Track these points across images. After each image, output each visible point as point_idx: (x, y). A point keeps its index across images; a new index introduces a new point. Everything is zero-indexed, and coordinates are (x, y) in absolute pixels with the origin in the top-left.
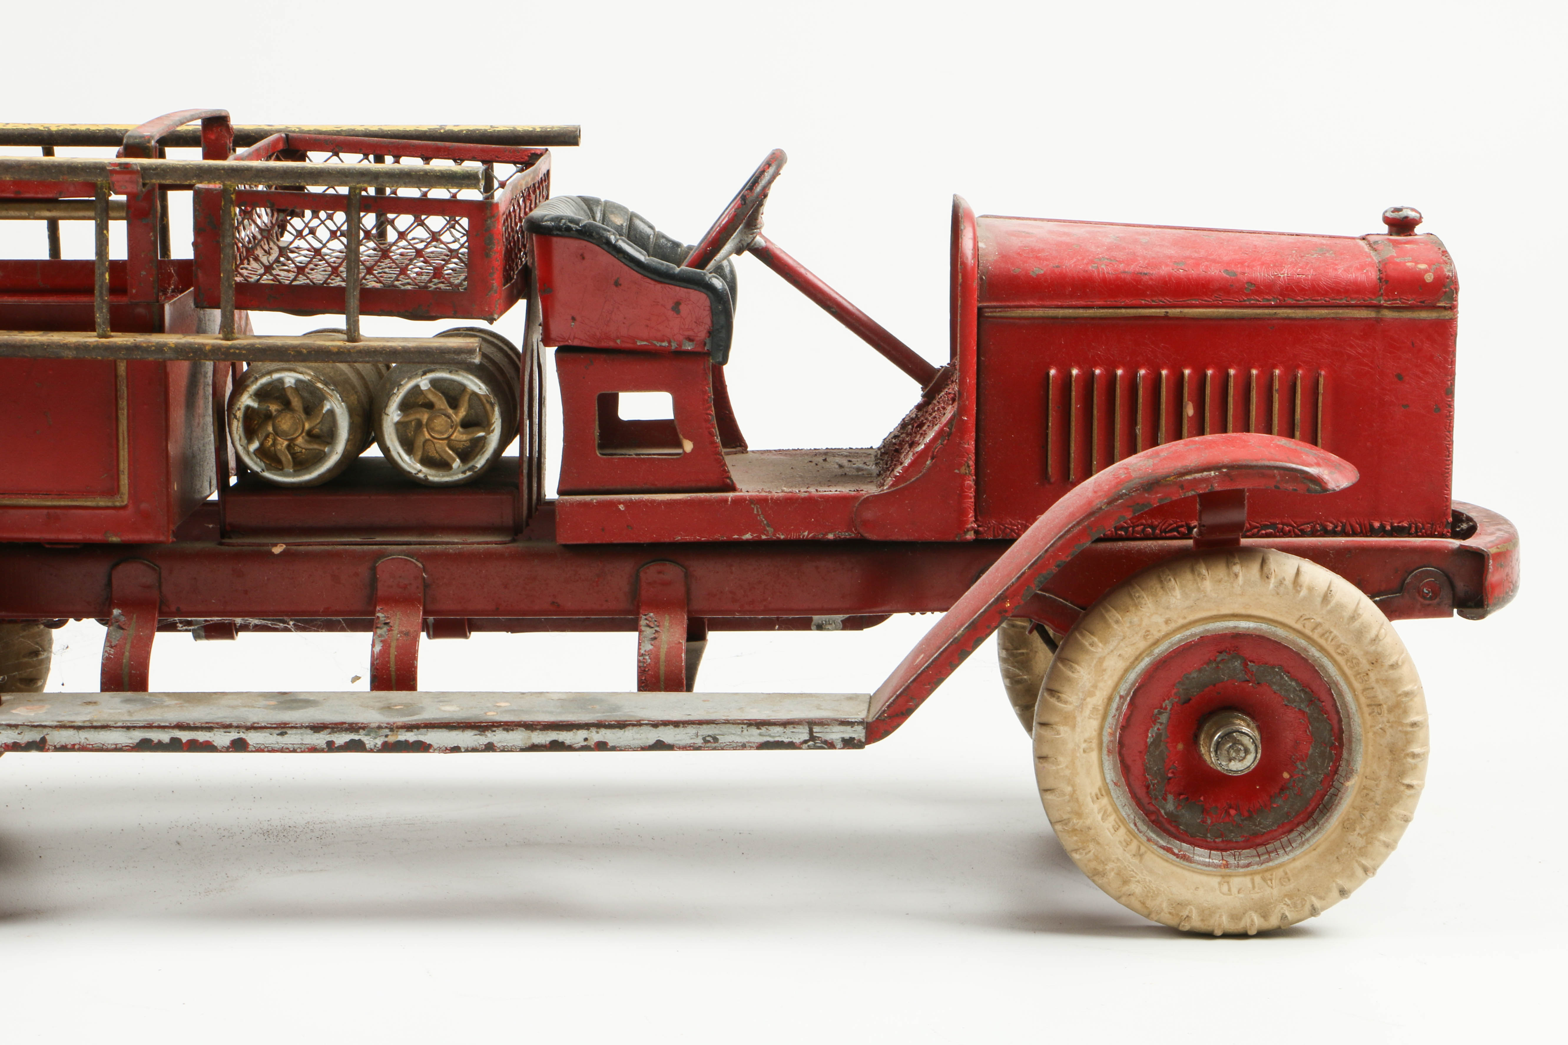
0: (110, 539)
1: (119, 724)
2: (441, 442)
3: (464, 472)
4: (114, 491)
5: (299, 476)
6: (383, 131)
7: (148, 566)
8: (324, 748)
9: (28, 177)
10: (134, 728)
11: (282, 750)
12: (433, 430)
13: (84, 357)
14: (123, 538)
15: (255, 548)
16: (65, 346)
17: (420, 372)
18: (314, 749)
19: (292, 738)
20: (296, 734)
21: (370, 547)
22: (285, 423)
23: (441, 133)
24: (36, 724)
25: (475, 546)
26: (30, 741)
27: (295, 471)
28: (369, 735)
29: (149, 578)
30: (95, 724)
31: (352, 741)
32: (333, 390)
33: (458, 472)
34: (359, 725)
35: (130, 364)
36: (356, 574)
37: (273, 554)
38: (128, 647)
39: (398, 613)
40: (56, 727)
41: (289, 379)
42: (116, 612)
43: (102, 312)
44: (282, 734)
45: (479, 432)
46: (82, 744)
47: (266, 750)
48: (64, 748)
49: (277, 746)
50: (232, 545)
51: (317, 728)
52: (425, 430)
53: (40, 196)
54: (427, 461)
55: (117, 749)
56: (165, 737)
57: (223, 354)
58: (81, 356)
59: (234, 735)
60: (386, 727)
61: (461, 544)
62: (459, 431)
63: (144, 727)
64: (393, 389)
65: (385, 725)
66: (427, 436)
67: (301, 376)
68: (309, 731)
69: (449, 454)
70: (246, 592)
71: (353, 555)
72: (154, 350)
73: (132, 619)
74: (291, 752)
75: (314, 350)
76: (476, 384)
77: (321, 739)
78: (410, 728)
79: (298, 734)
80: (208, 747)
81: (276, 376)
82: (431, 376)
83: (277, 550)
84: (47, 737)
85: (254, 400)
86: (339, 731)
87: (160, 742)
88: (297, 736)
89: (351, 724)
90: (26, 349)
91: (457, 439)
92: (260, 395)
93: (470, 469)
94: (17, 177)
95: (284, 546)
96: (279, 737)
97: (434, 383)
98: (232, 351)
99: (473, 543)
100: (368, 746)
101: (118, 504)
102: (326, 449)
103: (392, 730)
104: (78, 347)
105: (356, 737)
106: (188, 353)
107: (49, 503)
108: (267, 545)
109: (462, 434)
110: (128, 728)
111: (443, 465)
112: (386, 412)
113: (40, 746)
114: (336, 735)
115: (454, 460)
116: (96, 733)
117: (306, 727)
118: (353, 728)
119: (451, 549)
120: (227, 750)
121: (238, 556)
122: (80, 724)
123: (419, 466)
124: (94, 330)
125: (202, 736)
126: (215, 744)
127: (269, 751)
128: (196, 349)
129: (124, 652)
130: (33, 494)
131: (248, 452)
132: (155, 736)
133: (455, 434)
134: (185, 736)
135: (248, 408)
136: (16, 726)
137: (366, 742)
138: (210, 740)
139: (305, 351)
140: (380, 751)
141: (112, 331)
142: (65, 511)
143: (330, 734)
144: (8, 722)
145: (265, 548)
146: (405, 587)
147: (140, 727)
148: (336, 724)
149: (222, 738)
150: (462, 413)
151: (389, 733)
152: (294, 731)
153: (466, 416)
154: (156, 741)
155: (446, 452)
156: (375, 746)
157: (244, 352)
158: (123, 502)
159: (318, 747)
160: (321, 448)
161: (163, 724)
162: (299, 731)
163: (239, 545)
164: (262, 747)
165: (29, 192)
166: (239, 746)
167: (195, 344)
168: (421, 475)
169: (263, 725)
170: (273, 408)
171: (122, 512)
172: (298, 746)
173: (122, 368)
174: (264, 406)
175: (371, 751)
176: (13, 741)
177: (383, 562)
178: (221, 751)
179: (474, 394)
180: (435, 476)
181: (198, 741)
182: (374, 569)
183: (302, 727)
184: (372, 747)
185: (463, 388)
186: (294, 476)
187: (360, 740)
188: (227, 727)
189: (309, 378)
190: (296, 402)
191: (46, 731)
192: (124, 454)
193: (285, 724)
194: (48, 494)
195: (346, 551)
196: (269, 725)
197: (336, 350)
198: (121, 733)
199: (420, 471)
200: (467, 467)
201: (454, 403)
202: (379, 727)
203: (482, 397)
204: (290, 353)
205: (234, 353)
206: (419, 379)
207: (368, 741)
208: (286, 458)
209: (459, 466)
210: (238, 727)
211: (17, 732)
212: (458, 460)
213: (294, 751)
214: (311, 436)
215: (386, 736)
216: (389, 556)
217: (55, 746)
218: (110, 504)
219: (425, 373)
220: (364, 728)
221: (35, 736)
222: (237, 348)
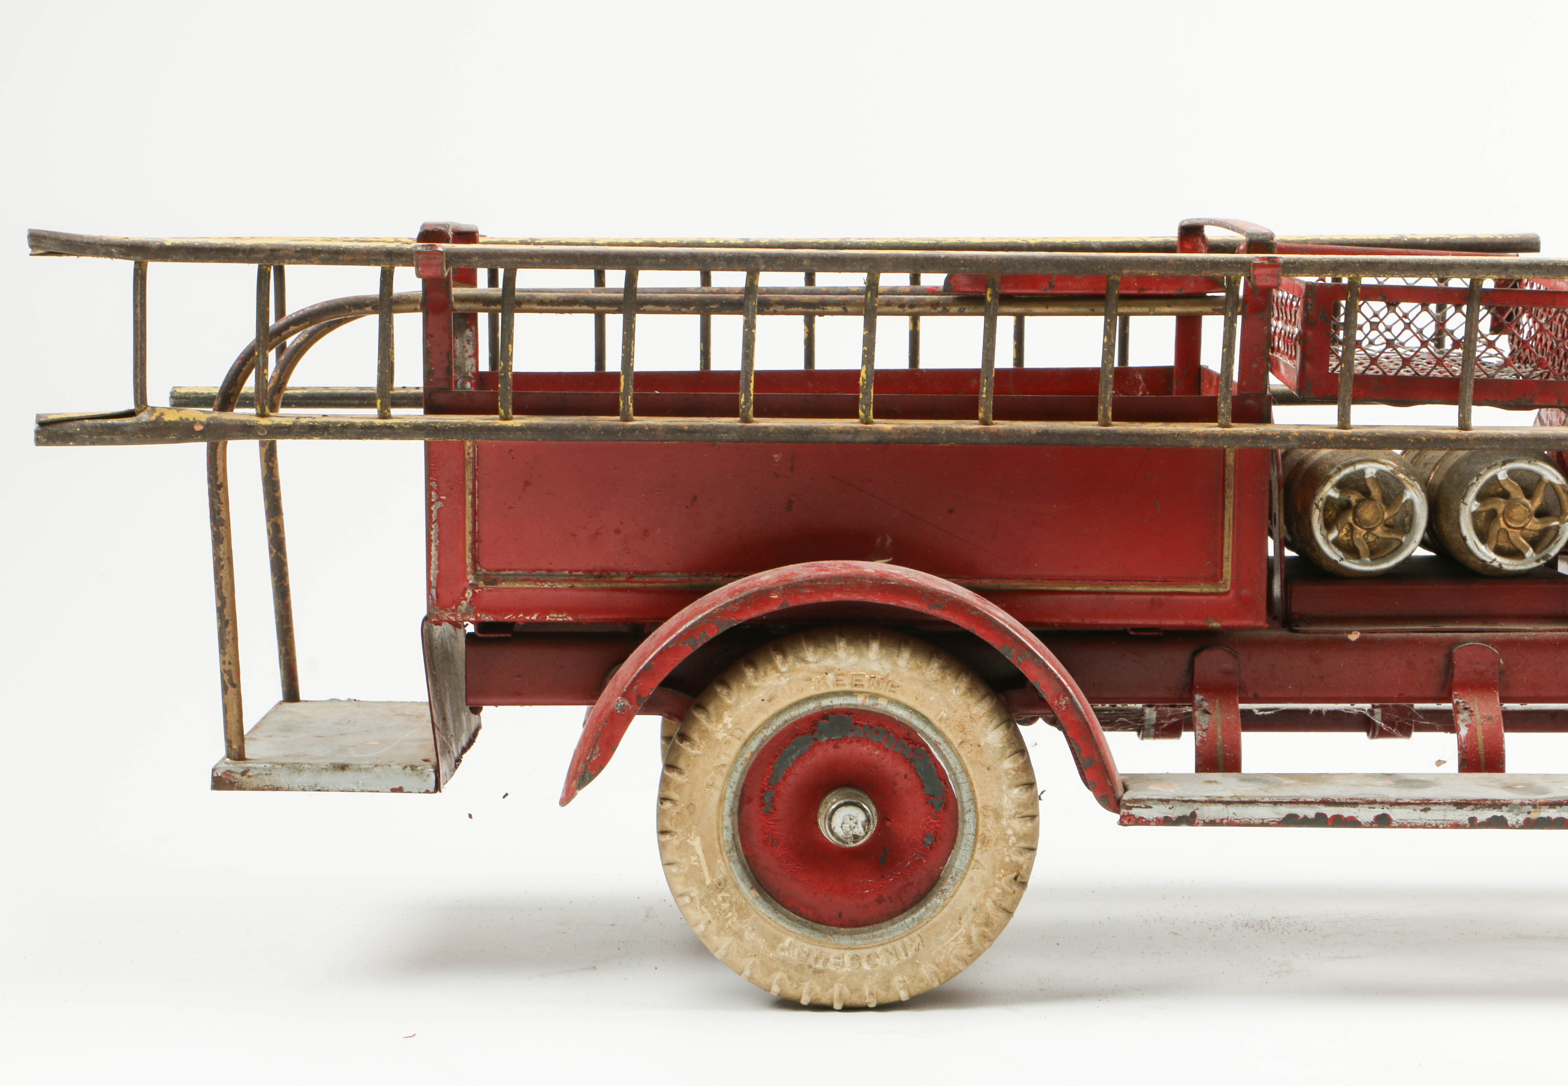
0: (1211, 625)
1: (1266, 800)
2: (1515, 531)
3: (1538, 561)
4: (1215, 577)
5: (1376, 564)
6: (1348, 240)
7: (1230, 653)
8: (1466, 825)
9: (1172, 272)
10: (1281, 803)
11: (1424, 826)
12: (1511, 519)
13: (1212, 446)
14: (1224, 624)
15: (1330, 635)
16: (1195, 436)
17: (1499, 462)
18: (1456, 826)
19: (1435, 814)
20: (1439, 810)
21: (1444, 634)
22: (1367, 513)
23: (1405, 241)
24: (1186, 799)
25: (1548, 633)
26: (1181, 815)
27: (1372, 560)
28: (1512, 811)
29: (1228, 664)
30: (1243, 799)
31: (1495, 817)
32: (1414, 480)
33: (1530, 561)
34: (1502, 801)
35: (1239, 454)
36: (1432, 661)
37: (1349, 641)
38: (1219, 730)
39: (1476, 699)
40: (1206, 802)
41: (1371, 470)
42: (1198, 697)
43: (1226, 402)
44: (1425, 810)
45: (1553, 521)
46: (1229, 819)
47: (1409, 825)
48: (1212, 823)
49: (1420, 822)
50: (1305, 632)
51: (1460, 804)
52: (1501, 519)
53: (1162, 292)
54: (1499, 551)
55: (1264, 824)
56: (1310, 812)
57: (1344, 442)
58: (1209, 445)
59: (1378, 811)
60: (1529, 804)
61: (1534, 631)
62: (1534, 521)
63: (1290, 803)
64: (1471, 479)
65: (1528, 802)
66: (1503, 525)
67: (1383, 467)
68: (1452, 807)
69: (1523, 543)
70: (1322, 678)
71: (1429, 643)
72: (1279, 439)
73: (1214, 704)
74: (1433, 827)
75: (1433, 438)
76: (1553, 474)
77: (1463, 815)
78: (1553, 805)
79: (1441, 810)
80: (1352, 823)
81: (1359, 467)
82: (1510, 466)
83: (1354, 637)
84: (1197, 812)
85: (1335, 491)
86: (1482, 808)
87: (1305, 817)
88: (1440, 812)
89: (1493, 801)
90: (1158, 438)
91: (1532, 528)
92: (1341, 486)
93: (1543, 558)
94: (1162, 273)
95: (1359, 634)
96: (1423, 813)
97: (1510, 473)
98: (1354, 439)
99: (1545, 631)
100: (1509, 823)
101: (1221, 590)
102: (1404, 539)
103: (1534, 806)
104: (1206, 436)
105: (1497, 813)
106: (1311, 441)
107: (1155, 590)
108: (1342, 632)
109: (1536, 523)
110: (1275, 803)
111: (1516, 553)
112: (1465, 501)
113: (1190, 820)
114: (1478, 811)
115: (1527, 549)
116: (1244, 808)
117: (1450, 804)
118: (1495, 804)
119: (1526, 636)
120: (1371, 825)
121: (1316, 644)
122: (1228, 799)
123: (1493, 555)
124: (1216, 421)
125: (1346, 812)
126: (1359, 820)
127: (1411, 827)
128: (1319, 437)
129: (1216, 735)
130: (1139, 581)
131: (1327, 541)
132: (1301, 811)
133: (1530, 524)
134: (1330, 812)
135: (1329, 499)
136: (1167, 801)
137: (1508, 819)
138: (1355, 815)
139: (1424, 439)
140: (1521, 827)
141: (1233, 421)
142: (1168, 597)
143: (1473, 810)
144: (1159, 797)
145: (1341, 635)
146: (1482, 673)
147: (1287, 803)
148: (1478, 800)
149: (1365, 814)
150: (1538, 502)
151: (1532, 810)
152: (1438, 807)
153: (1541, 505)
154: (1301, 816)
155: (1520, 542)
156: (1517, 823)
157: (1365, 440)
158: (1226, 587)
159: (1460, 823)
160: (1399, 537)
161: (1308, 800)
162: (1442, 807)
163: (1314, 633)
164: (1405, 823)
165: (1152, 289)
166: (1383, 821)
167: (1318, 432)
168: (1495, 564)
169: (1406, 801)
170: (1354, 498)
171: (1223, 598)
172: (1441, 822)
173: (1230, 459)
174: (1345, 497)
175: (1513, 827)
176: (1164, 815)
177: (1461, 648)
178: (1365, 827)
179: (1551, 484)
180: (1508, 564)
181: (1342, 816)
182: (1450, 657)
183: (1445, 803)
184: (1514, 823)
185: (1540, 478)
186: (1372, 565)
187: (1502, 816)
188: (1372, 803)
189: (1392, 469)
190: (1375, 492)
191: (1196, 806)
192: (1228, 541)
193: (1428, 800)
194: (1152, 581)
195: (1422, 638)
196: (1413, 801)
197: (1454, 437)
198: (1268, 808)
199: (1495, 560)
200: (1540, 556)
201: (1529, 494)
202: (1522, 804)
203: (1559, 487)
204: (1410, 441)
205: (1356, 441)
206: (1499, 469)
207: (1511, 818)
208: (1362, 548)
209: (1532, 556)
210: (1382, 803)
211: (1168, 806)
212: (1531, 549)
213: (1437, 827)
214: (1389, 527)
215: (1529, 813)
216: (1462, 644)
217: (1204, 821)
218: (1213, 590)
219: (1504, 463)
220: (1506, 805)
221: (1186, 810)
222: (1359, 437)
